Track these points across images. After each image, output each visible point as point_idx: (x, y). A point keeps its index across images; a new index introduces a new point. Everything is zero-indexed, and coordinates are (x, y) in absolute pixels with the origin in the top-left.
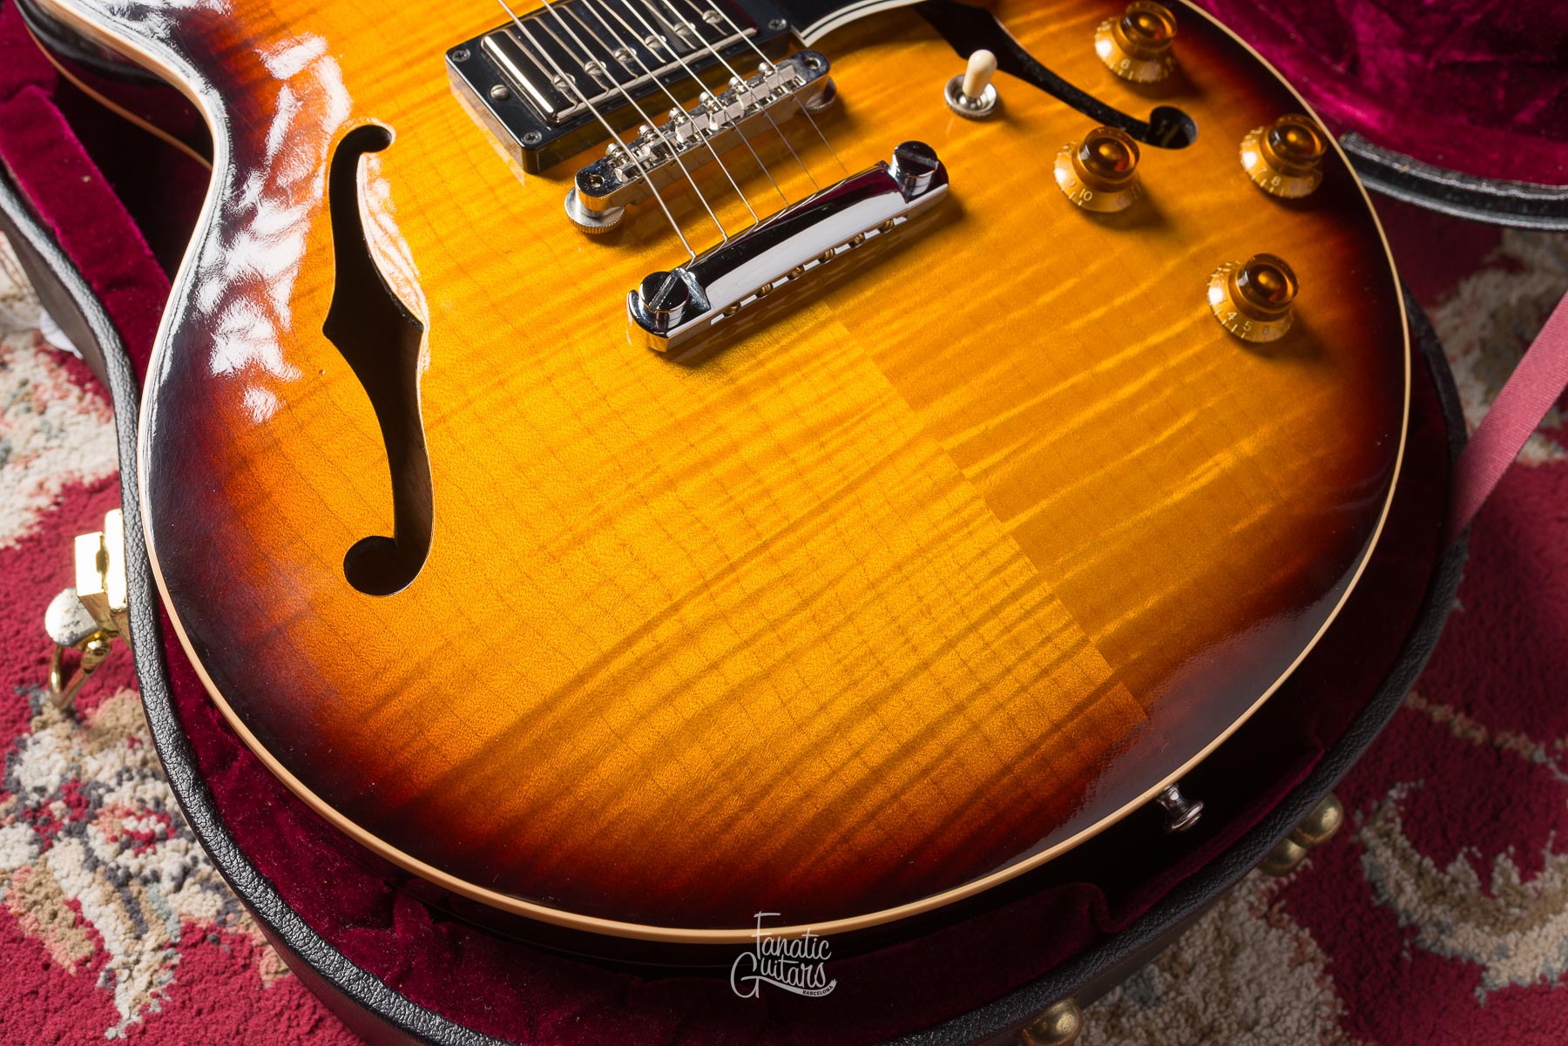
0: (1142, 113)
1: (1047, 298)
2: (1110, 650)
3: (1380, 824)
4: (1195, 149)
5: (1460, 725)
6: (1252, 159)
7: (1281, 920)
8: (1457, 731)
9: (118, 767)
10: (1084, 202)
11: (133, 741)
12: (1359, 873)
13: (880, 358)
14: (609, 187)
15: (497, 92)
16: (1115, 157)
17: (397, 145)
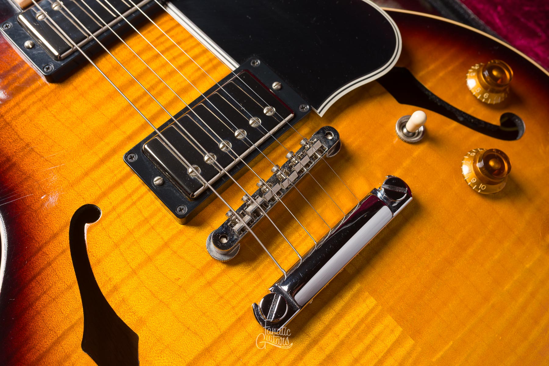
1: (470, 251)
10: (482, 191)
13: (391, 310)
14: (232, 241)
15: (157, 180)
16: (497, 166)
17: (105, 216)
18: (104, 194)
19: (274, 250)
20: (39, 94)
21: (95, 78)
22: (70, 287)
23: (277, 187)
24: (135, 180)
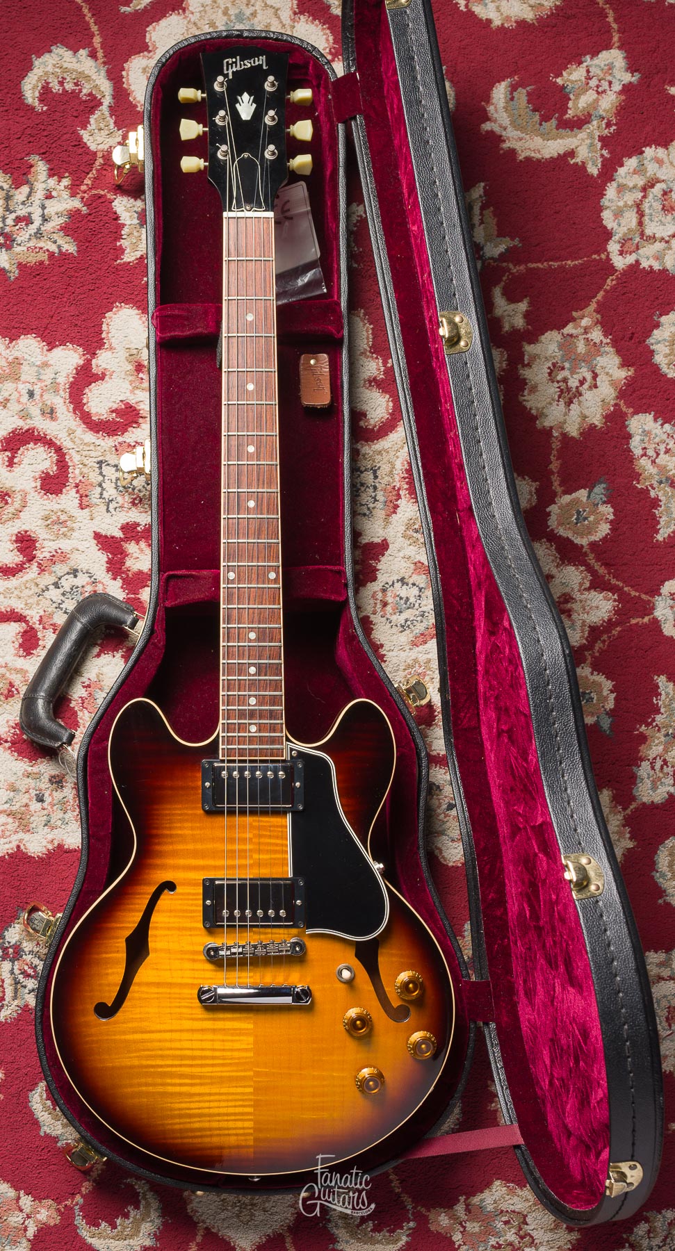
0: (396, 1003)
1: (315, 1046)
2: (255, 1140)
4: (402, 1024)
6: (417, 1036)
9: (31, 949)
13: (256, 1036)
14: (214, 956)
15: (208, 902)
17: (176, 893)
18: (183, 884)
19: (229, 971)
20: (193, 812)
21: (221, 825)
22: (140, 911)
23: (253, 951)
24: (200, 890)
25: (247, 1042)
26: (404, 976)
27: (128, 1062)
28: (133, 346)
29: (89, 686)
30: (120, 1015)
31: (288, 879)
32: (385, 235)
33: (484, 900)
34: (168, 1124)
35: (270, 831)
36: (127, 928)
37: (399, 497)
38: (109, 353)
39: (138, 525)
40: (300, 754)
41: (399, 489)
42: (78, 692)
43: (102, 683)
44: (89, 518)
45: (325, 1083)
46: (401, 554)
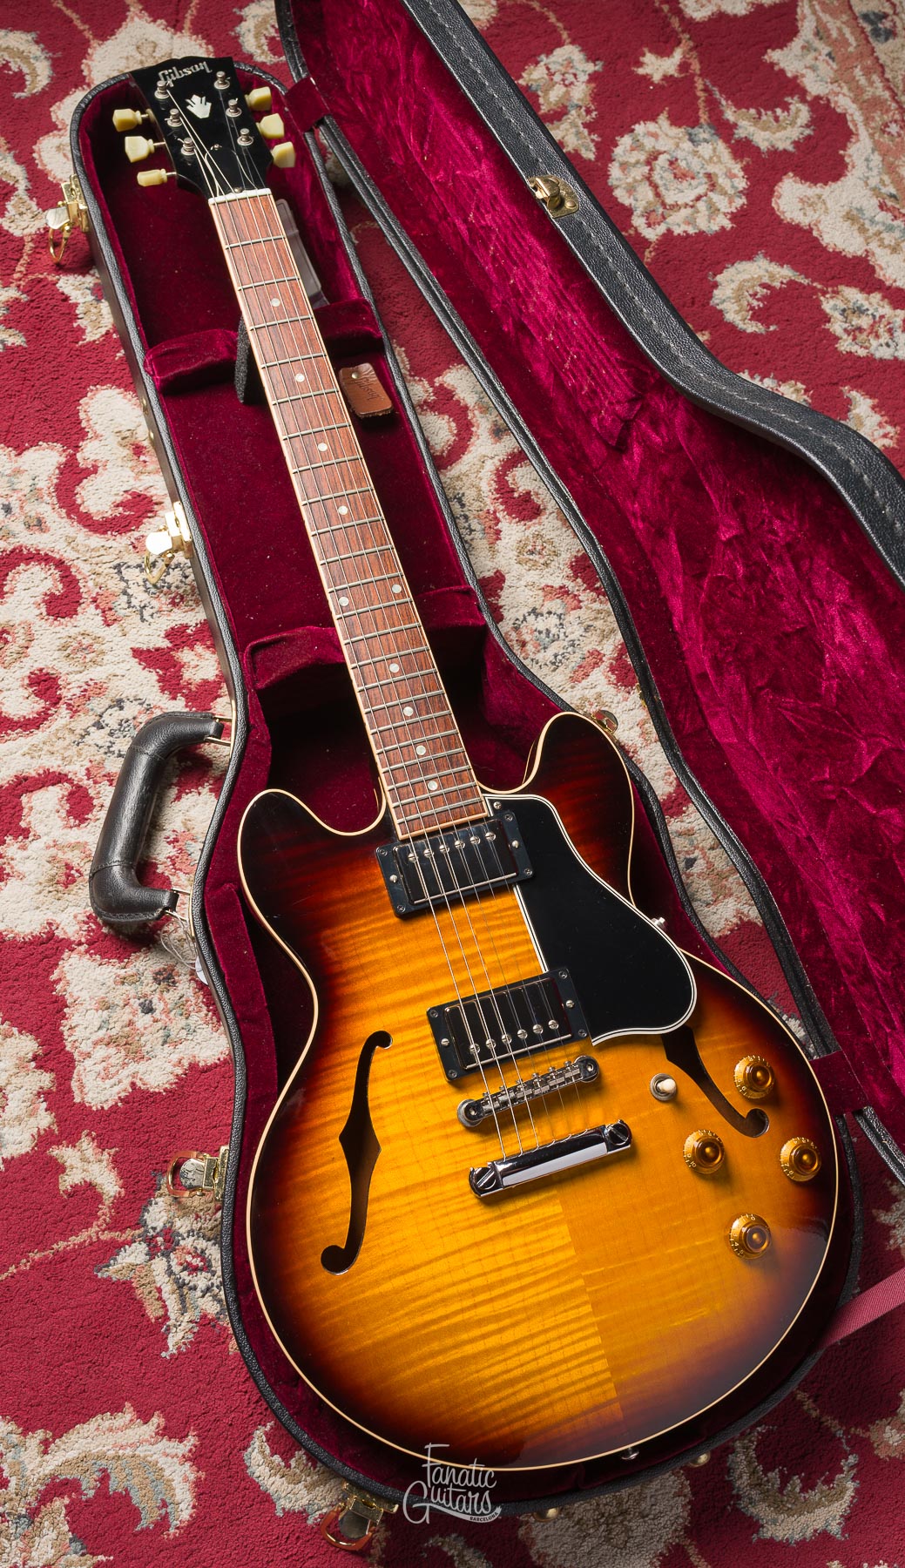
0: (744, 1110)
1: (657, 1209)
2: (617, 1388)
3: (746, 1441)
4: (764, 1138)
5: (808, 1404)
6: (788, 1150)
7: (678, 1472)
8: (805, 1408)
9: (189, 1228)
10: (692, 1168)
11: (198, 1216)
12: (726, 1462)
13: (570, 1222)
14: (478, 1116)
15: (445, 1041)
16: (711, 1155)
17: (393, 1047)
18: (400, 1030)
19: (506, 1131)
20: (384, 923)
21: (431, 928)
22: (348, 1089)
23: (530, 1091)
24: (427, 1030)
25: (561, 1235)
26: (741, 1068)
27: (394, 1329)
28: (124, 428)
29: (176, 840)
30: (363, 1258)
31: (543, 976)
32: (398, 218)
33: (797, 941)
34: (483, 1408)
35: (497, 919)
36: (337, 1120)
37: (498, 521)
38: (96, 443)
39: (187, 627)
40: (506, 804)
41: (495, 512)
42: (163, 852)
43: (193, 832)
44: (120, 634)
45: (689, 1261)
46: (523, 583)
